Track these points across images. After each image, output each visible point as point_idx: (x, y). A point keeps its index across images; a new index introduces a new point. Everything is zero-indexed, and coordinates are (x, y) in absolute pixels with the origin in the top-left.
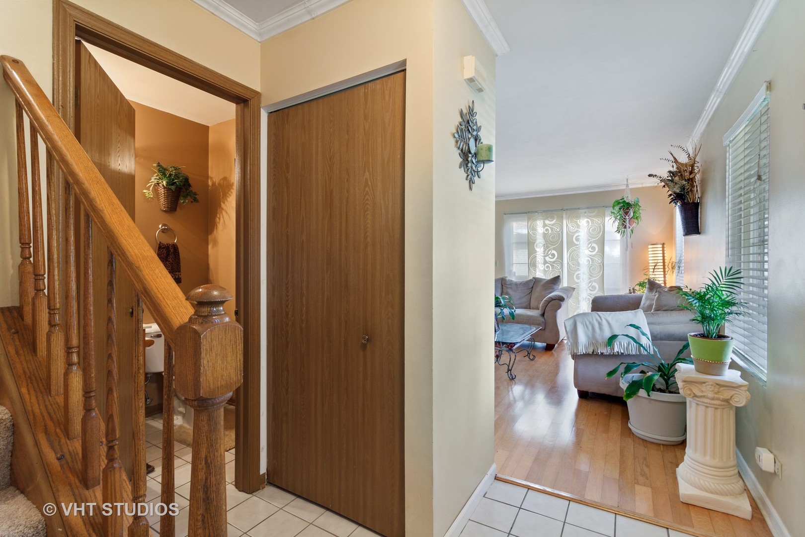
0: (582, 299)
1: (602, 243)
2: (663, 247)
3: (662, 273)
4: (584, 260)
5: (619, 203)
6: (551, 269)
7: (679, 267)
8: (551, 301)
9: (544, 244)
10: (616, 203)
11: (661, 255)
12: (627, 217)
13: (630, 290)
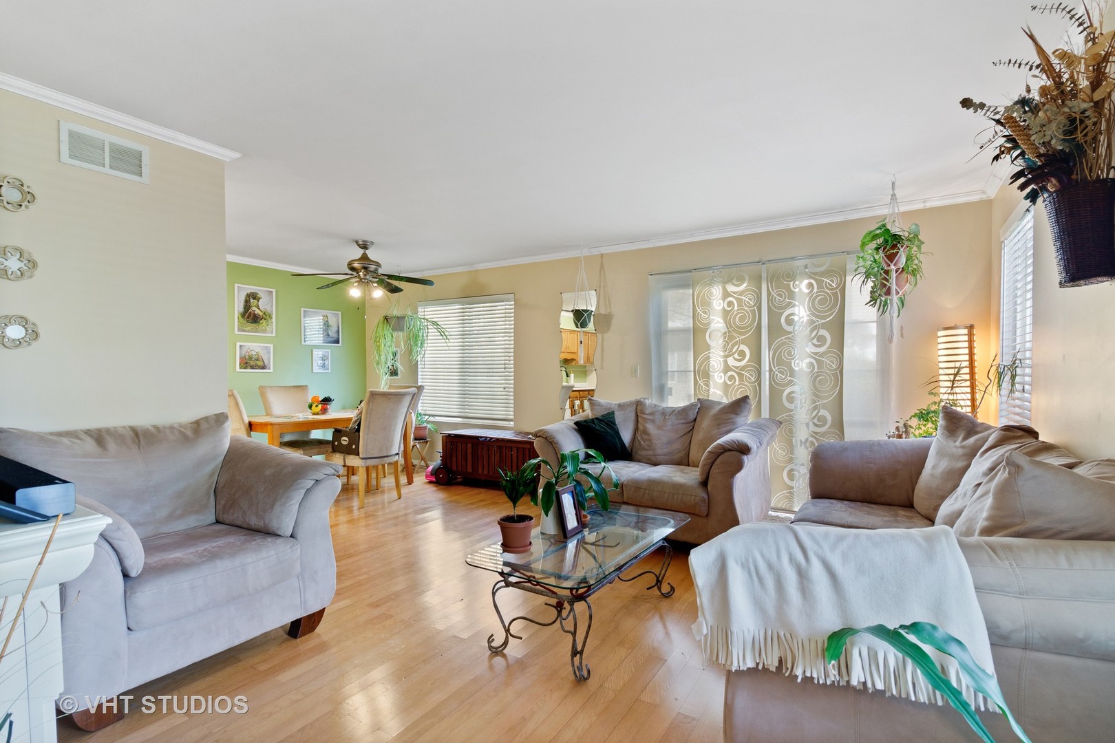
0: (799, 443)
1: (838, 327)
2: (970, 335)
3: (968, 390)
4: (802, 364)
5: (875, 237)
6: (737, 383)
7: (1013, 377)
8: (722, 453)
9: (725, 333)
10: (868, 239)
11: (967, 351)
12: (892, 267)
13: (897, 428)
